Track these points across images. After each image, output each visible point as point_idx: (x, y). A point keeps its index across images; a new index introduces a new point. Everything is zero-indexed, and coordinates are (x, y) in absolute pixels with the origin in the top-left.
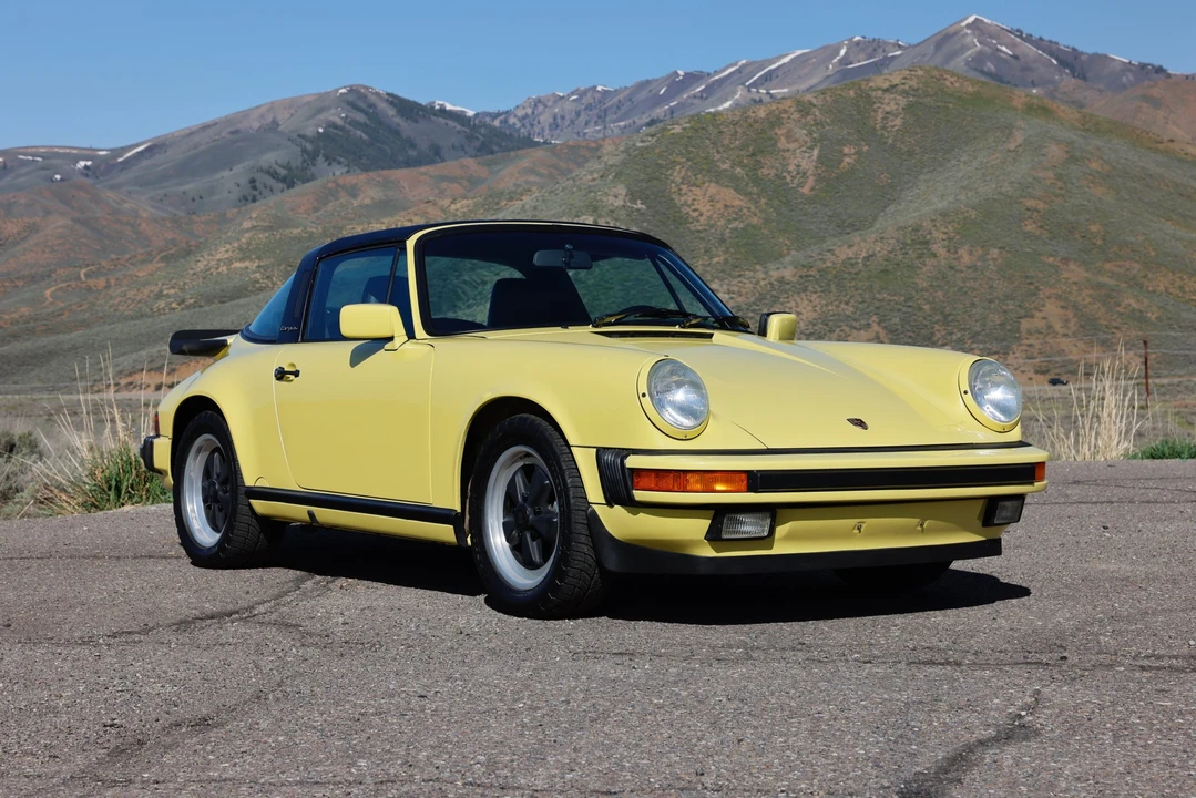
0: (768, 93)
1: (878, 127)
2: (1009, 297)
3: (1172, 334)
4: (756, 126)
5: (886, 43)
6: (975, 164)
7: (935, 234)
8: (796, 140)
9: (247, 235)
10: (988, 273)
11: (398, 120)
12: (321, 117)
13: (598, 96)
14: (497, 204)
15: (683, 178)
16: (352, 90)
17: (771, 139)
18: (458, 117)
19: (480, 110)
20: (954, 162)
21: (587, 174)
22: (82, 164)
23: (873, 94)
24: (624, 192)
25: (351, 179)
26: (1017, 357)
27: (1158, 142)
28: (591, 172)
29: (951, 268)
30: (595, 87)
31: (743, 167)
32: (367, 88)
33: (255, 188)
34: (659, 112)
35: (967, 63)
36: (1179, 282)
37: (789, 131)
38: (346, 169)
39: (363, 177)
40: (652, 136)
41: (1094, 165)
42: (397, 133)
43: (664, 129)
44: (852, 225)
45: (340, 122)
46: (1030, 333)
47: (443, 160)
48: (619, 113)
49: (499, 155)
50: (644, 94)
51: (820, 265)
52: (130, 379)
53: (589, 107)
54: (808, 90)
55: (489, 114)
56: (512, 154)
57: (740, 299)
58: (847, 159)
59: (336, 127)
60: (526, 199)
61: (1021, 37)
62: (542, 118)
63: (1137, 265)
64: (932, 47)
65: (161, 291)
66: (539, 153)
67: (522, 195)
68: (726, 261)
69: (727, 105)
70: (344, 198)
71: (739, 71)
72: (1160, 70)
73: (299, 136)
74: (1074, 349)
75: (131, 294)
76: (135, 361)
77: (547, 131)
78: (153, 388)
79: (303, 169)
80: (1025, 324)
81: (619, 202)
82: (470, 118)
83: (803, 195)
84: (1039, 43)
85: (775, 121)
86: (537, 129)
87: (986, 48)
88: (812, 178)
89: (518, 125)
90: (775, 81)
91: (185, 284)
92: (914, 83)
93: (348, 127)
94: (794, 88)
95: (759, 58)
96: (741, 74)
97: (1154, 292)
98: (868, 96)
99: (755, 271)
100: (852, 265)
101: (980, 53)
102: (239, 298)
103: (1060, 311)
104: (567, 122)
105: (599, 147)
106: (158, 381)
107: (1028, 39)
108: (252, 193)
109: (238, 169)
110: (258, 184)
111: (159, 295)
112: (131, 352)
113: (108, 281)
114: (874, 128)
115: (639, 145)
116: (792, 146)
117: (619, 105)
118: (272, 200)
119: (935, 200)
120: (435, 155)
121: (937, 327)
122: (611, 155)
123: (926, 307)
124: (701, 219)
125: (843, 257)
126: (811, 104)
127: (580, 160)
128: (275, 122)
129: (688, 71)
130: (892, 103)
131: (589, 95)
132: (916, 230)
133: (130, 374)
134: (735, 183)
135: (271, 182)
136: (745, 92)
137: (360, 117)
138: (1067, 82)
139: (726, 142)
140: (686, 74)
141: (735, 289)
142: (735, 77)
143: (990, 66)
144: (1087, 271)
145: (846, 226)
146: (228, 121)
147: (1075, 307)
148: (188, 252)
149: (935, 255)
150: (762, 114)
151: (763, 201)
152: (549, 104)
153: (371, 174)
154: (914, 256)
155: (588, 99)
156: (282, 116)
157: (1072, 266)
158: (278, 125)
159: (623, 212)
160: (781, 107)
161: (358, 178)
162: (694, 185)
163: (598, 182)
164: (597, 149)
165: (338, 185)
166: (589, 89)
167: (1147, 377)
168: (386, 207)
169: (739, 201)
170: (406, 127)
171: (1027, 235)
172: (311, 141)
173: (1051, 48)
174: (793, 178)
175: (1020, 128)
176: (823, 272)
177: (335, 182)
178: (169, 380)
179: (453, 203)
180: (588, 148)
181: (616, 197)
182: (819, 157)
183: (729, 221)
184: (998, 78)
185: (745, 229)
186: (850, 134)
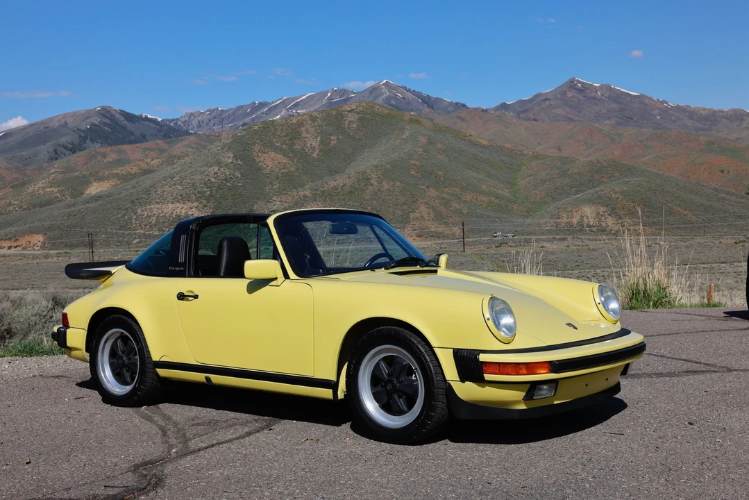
1: (346, 128)
2: (404, 203)
3: (473, 219)
4: (292, 126)
5: (348, 90)
7: (372, 175)
8: (310, 133)
9: (53, 175)
10: (395, 193)
11: (125, 122)
12: (89, 120)
13: (219, 112)
14: (173, 161)
15: (259, 150)
16: (103, 108)
17: (299, 132)
18: (154, 121)
19: (164, 118)
20: (379, 144)
21: (215, 148)
23: (344, 113)
24: (232, 156)
25: (103, 150)
26: (408, 229)
27: (464, 136)
28: (217, 147)
30: (218, 108)
31: (286, 145)
32: (110, 107)
33: (56, 154)
34: (247, 120)
35: (383, 100)
36: (475, 197)
37: (307, 129)
38: (100, 145)
39: (109, 148)
40: (245, 130)
41: (439, 146)
42: (125, 128)
43: (250, 128)
44: (336, 171)
45: (97, 123)
46: (414, 219)
47: (147, 141)
48: (229, 120)
49: (174, 139)
50: (240, 112)
51: (322, 189)
53: (215, 117)
54: (314, 111)
55: (169, 120)
56: (180, 138)
57: (286, 205)
58: (333, 142)
59: (96, 125)
60: (186, 159)
61: (406, 90)
62: (193, 122)
63: (458, 189)
64: (368, 93)
65: (10, 202)
66: (192, 138)
67: (184, 157)
68: (279, 187)
69: (278, 117)
70: (100, 158)
71: (283, 102)
72: (464, 105)
73: (78, 129)
74: (433, 226)
77: (195, 129)
78: (6, 248)
79: (80, 145)
80: (412, 215)
81: (230, 161)
82: (159, 122)
83: (313, 157)
84: (413, 92)
85: (300, 124)
86: (191, 127)
87: (391, 94)
88: (317, 150)
89: (182, 125)
90: (299, 107)
91: (22, 199)
92: (361, 109)
93: (101, 125)
94: (308, 110)
95: (292, 96)
96: (284, 104)
97: (465, 201)
98: (341, 114)
99: (292, 192)
100: (336, 189)
102: (49, 205)
103: (426, 209)
104: (205, 125)
105: (220, 135)
106: (9, 245)
107: (409, 91)
108: (55, 156)
109: (48, 144)
110: (58, 152)
111: (10, 204)
114: (344, 128)
115: (239, 134)
116: (308, 136)
117: (229, 117)
118: (65, 160)
119: (372, 160)
120: (143, 139)
122: (226, 139)
123: (369, 207)
124: (268, 168)
125: (332, 185)
126: (316, 117)
127: (211, 141)
128: (66, 123)
129: (261, 101)
130: (352, 117)
131: (215, 112)
132: (364, 174)
134: (283, 152)
135: (65, 151)
136: (286, 112)
137: (107, 121)
138: (426, 110)
139: (278, 133)
140: (259, 103)
141: (284, 200)
142: (281, 105)
143: (393, 102)
144: (437, 192)
145: (334, 172)
146: (43, 122)
147: (433, 207)
148: (24, 184)
149: (372, 185)
150: (295, 122)
151: (296, 160)
152: (196, 116)
153: (113, 147)
154: (363, 185)
155: (215, 114)
156: (69, 120)
157: (431, 190)
158: (68, 124)
160: (303, 118)
161: (106, 149)
162: (264, 153)
163: (220, 151)
164: (219, 136)
165: (97, 152)
166: (213, 110)
167: (464, 238)
168: (120, 162)
169: (285, 160)
170: (129, 125)
171: (412, 176)
172: (83, 132)
173: (418, 95)
174: (309, 150)
175: (407, 129)
176: (323, 192)
177: (95, 151)
178: (15, 244)
179: (152, 160)
180: (214, 136)
181: (228, 158)
182: (320, 141)
183: (280, 169)
184: (397, 107)
185: (287, 173)
186: (334, 131)
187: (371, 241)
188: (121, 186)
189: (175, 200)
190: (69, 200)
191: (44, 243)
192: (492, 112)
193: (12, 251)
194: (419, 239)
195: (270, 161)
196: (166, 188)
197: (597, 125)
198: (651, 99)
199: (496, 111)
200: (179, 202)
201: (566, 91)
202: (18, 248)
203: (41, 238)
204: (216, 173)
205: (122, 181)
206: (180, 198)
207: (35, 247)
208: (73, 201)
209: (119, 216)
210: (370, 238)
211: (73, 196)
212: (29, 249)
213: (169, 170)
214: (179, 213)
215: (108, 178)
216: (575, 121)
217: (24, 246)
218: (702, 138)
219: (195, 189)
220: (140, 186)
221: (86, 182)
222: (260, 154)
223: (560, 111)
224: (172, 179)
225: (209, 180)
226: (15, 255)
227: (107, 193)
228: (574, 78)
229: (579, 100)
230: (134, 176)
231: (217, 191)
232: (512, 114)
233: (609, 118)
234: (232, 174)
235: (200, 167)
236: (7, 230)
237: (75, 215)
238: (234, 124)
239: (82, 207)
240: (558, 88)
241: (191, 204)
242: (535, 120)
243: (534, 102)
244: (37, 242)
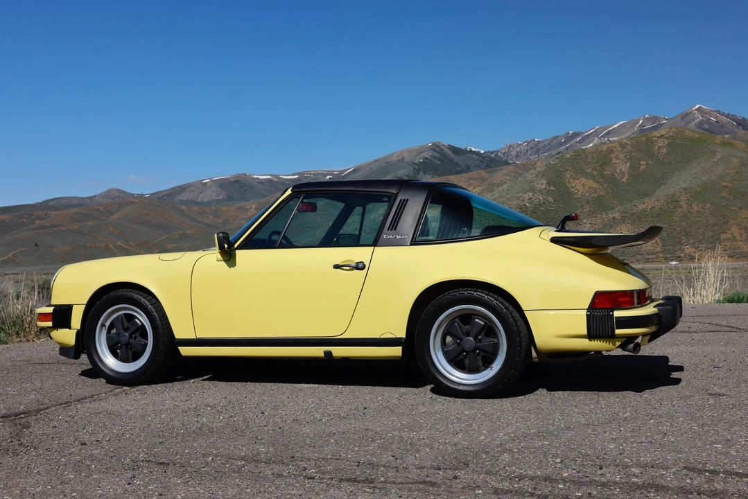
0: (608, 140)
1: (656, 153)
2: (715, 224)
4: (602, 154)
5: (659, 118)
6: (699, 168)
7: (682, 198)
8: (620, 159)
10: (705, 214)
11: (452, 155)
12: (421, 155)
13: (535, 143)
15: (571, 176)
16: (434, 144)
17: (609, 159)
18: (477, 153)
19: (486, 150)
21: (530, 176)
22: (328, 177)
23: (654, 139)
24: (545, 182)
26: (719, 249)
28: (532, 175)
29: (689, 212)
30: (534, 140)
31: (597, 171)
32: (440, 143)
35: (695, 126)
37: (617, 155)
38: (431, 176)
40: (558, 159)
42: (452, 160)
43: (563, 156)
44: (645, 195)
45: (429, 157)
46: (725, 240)
47: (471, 171)
48: (545, 150)
49: (494, 168)
50: (555, 142)
51: (630, 212)
53: (532, 148)
54: (625, 138)
55: (489, 152)
56: (499, 168)
58: (642, 167)
59: (427, 159)
60: (504, 186)
61: (720, 114)
62: (512, 153)
64: (680, 118)
66: (510, 167)
67: (503, 184)
68: (590, 210)
69: (591, 145)
71: (596, 131)
73: (414, 163)
74: (745, 247)
77: (514, 159)
79: (414, 177)
80: (723, 236)
81: (543, 187)
82: (482, 154)
83: (623, 182)
84: (728, 116)
85: (610, 151)
86: (510, 157)
87: (704, 119)
88: (627, 175)
89: (502, 156)
90: (611, 135)
92: (671, 134)
93: (432, 159)
94: (620, 138)
95: (603, 126)
96: (596, 133)
98: (651, 140)
99: (602, 215)
100: (645, 211)
101: (702, 121)
103: (739, 230)
104: (522, 155)
105: (535, 164)
107: (723, 114)
114: (654, 154)
115: (552, 163)
116: (618, 162)
117: (545, 146)
119: (682, 183)
120: (468, 169)
121: (683, 238)
122: (540, 167)
123: (678, 229)
124: (579, 193)
125: (641, 208)
126: (626, 143)
127: (527, 169)
128: (403, 158)
129: (574, 132)
130: (662, 143)
131: (532, 143)
132: (673, 196)
134: (593, 177)
136: (599, 140)
137: (437, 155)
138: (741, 132)
139: (589, 160)
141: (594, 222)
142: (594, 134)
143: (706, 126)
145: (643, 195)
146: (384, 158)
149: (681, 207)
150: (605, 149)
151: (606, 185)
152: (515, 147)
153: (441, 178)
154: (672, 207)
155: (531, 145)
156: (406, 155)
157: (744, 211)
160: (614, 145)
162: (576, 179)
163: (534, 178)
166: (530, 142)
169: (595, 185)
170: (456, 158)
171: (723, 198)
172: (418, 165)
173: (733, 118)
174: (619, 175)
175: (719, 152)
176: (632, 215)
179: (474, 188)
180: (531, 165)
181: (542, 184)
182: (630, 165)
183: (591, 194)
184: (710, 131)
185: (598, 197)
186: (643, 156)
187: (681, 260)
194: (730, 259)
195: (581, 186)
204: (531, 198)
210: (680, 257)
213: (488, 196)
222: (571, 180)
225: (524, 205)
231: (531, 215)
234: (545, 199)
235: (517, 193)
238: (549, 153)
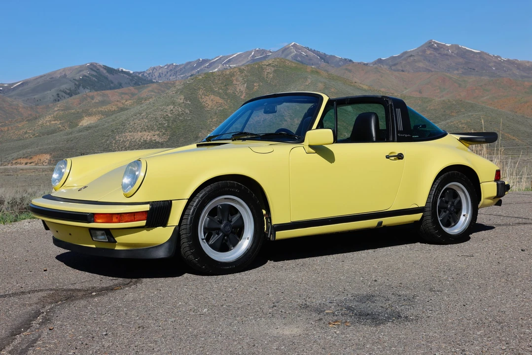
1: (265, 77)
4: (226, 76)
5: (266, 51)
8: (239, 81)
9: (56, 112)
11: (107, 74)
12: (81, 73)
13: (174, 67)
14: (141, 102)
15: (203, 93)
16: (91, 64)
17: (231, 81)
18: (128, 73)
19: (135, 71)
21: (171, 92)
23: (263, 66)
24: (183, 98)
25: (91, 94)
27: (351, 83)
30: (173, 64)
31: (222, 90)
32: (96, 64)
33: (59, 97)
34: (194, 72)
35: (292, 58)
37: (237, 78)
38: (89, 90)
39: (96, 93)
40: (192, 79)
41: (332, 90)
42: (107, 78)
43: (196, 77)
45: (87, 75)
47: (123, 87)
48: (181, 72)
49: (142, 86)
50: (189, 66)
52: (16, 161)
53: (171, 70)
54: (242, 65)
55: (138, 73)
56: (146, 85)
58: (255, 87)
59: (86, 76)
60: (150, 100)
61: (308, 49)
62: (155, 74)
64: (281, 52)
65: (27, 131)
66: (155, 85)
67: (149, 99)
68: (217, 120)
69: (216, 70)
70: (89, 100)
71: (220, 59)
72: (351, 61)
73: (74, 79)
75: (16, 132)
76: (18, 155)
77: (157, 79)
78: (24, 164)
79: (75, 90)
81: (182, 101)
82: (131, 74)
83: (241, 99)
84: (314, 51)
85: (232, 75)
86: (154, 77)
87: (298, 53)
88: (244, 93)
89: (148, 76)
90: (231, 62)
91: (35, 129)
92: (276, 63)
93: (90, 76)
94: (238, 65)
95: (226, 55)
96: (220, 60)
102: (54, 133)
104: (164, 75)
105: (174, 83)
106: (26, 162)
107: (311, 50)
108: (58, 98)
109: (53, 90)
110: (60, 96)
111: (26, 133)
112: (17, 152)
113: (8, 128)
115: (188, 82)
116: (238, 83)
117: (181, 70)
118: (64, 101)
120: (120, 86)
122: (179, 86)
124: (209, 107)
125: (256, 120)
126: (244, 69)
127: (168, 87)
128: (65, 75)
130: (270, 70)
131: (171, 66)
133: (16, 159)
134: (219, 95)
135: (64, 94)
136: (222, 66)
137: (94, 73)
138: (323, 64)
139: (216, 81)
140: (203, 60)
142: (218, 61)
143: (299, 59)
146: (49, 75)
148: (36, 118)
150: (228, 73)
151: (229, 101)
152: (158, 69)
153: (98, 92)
155: (171, 68)
156: (68, 73)
158: (66, 76)
159: (183, 104)
160: (234, 70)
161: (94, 93)
162: (206, 95)
163: (175, 94)
165: (87, 96)
166: (170, 65)
168: (103, 103)
169: (221, 101)
170: (110, 77)
172: (78, 81)
173: (318, 53)
174: (238, 93)
175: (309, 78)
177: (86, 95)
178: (30, 161)
179: (126, 101)
180: (171, 84)
181: (181, 99)
182: (247, 87)
183: (218, 107)
184: (302, 62)
185: (223, 110)
186: (256, 79)
188: (104, 120)
189: (143, 130)
190: (68, 130)
191: (50, 160)
192: (371, 65)
193: (28, 166)
195: (211, 101)
196: (137, 121)
197: (448, 74)
198: (488, 55)
199: (374, 65)
200: (145, 131)
201: (425, 49)
202: (32, 164)
203: (48, 157)
204: (172, 110)
205: (105, 116)
206: (146, 128)
207: (44, 163)
208: (70, 130)
209: (103, 141)
211: (71, 127)
212: (40, 164)
213: (138, 108)
214: (145, 139)
215: (95, 114)
216: (432, 71)
217: (36, 162)
218: (526, 83)
219: (157, 122)
220: (118, 120)
221: (80, 117)
222: (203, 96)
223: (421, 65)
224: (141, 114)
225: (167, 115)
226: (30, 169)
227: (94, 124)
228: (432, 40)
229: (435, 56)
230: (114, 112)
231: (173, 123)
232: (385, 67)
233: (457, 69)
234: (183, 111)
235: (161, 106)
236: (24, 151)
237: (72, 141)
238: (185, 75)
239: (77, 135)
240: (420, 48)
241: (154, 133)
242: (403, 71)
243: (402, 58)
244: (45, 160)
